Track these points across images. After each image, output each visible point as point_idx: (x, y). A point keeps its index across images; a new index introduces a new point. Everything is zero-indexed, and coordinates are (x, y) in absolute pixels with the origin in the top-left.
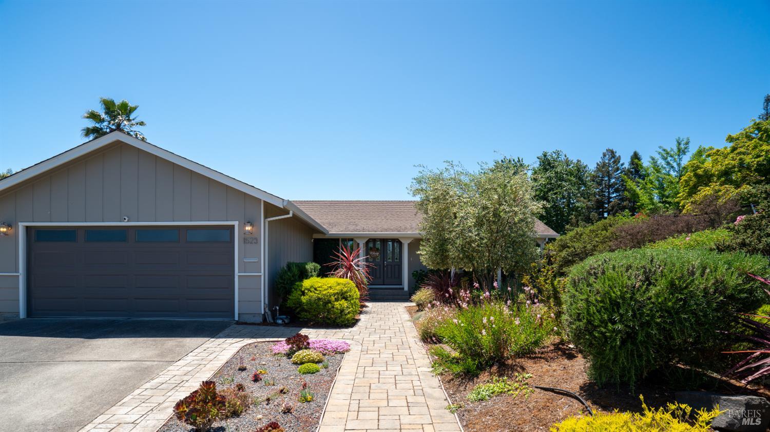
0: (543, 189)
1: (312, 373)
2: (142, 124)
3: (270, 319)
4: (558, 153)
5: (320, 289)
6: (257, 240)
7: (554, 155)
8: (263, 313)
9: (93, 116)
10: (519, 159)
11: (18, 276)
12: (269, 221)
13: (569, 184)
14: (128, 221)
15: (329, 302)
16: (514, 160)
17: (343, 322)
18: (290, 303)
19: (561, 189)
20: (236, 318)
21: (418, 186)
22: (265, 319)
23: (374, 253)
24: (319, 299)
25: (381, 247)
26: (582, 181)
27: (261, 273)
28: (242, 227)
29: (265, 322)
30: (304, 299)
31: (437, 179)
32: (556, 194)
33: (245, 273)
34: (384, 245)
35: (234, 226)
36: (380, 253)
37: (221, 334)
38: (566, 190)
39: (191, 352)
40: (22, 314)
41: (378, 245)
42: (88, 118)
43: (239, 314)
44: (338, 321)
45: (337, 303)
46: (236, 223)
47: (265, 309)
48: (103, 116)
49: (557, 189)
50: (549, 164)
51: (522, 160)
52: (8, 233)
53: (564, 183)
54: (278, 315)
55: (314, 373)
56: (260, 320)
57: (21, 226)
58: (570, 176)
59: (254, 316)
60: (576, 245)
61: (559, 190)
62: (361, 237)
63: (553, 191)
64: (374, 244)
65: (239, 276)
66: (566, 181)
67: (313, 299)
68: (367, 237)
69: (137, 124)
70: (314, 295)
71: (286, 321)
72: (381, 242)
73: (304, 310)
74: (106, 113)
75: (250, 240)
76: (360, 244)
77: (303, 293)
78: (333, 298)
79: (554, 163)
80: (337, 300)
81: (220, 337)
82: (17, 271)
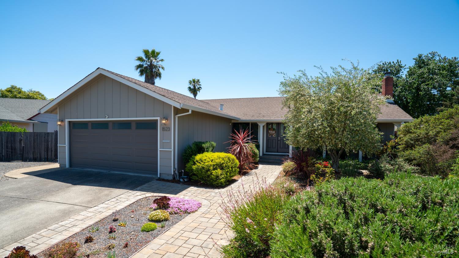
0: (415, 82)
1: (148, 232)
2: (162, 60)
3: (178, 178)
4: (433, 54)
5: (205, 161)
6: (169, 129)
7: (429, 55)
8: (173, 174)
9: (140, 59)
10: (398, 61)
11: (65, 146)
12: (178, 117)
13: (440, 77)
14: (108, 118)
15: (209, 170)
16: (393, 62)
17: (217, 184)
18: (187, 170)
19: (433, 81)
20: (159, 176)
21: (284, 89)
22: (174, 178)
23: (272, 132)
24: (203, 168)
25: (276, 128)
26: (454, 74)
27: (171, 149)
28: (161, 120)
29: (174, 180)
30: (194, 167)
31: (295, 83)
32: (427, 85)
33: (163, 149)
34: (278, 126)
35: (158, 120)
36: (276, 132)
37: (139, 188)
38: (437, 81)
39: (108, 200)
40: (67, 166)
41: (275, 126)
42: (137, 60)
43: (160, 174)
44: (214, 183)
45: (214, 171)
46: (158, 118)
47: (174, 172)
48: (144, 58)
49: (428, 81)
50: (424, 63)
51: (400, 61)
52: (61, 125)
53: (435, 76)
54: (183, 175)
55: (149, 231)
56: (171, 178)
57: (67, 121)
58: (443, 71)
59: (168, 175)
60: (418, 131)
61: (430, 82)
62: (261, 122)
63: (425, 82)
64: (272, 126)
65: (160, 150)
66: (437, 75)
67: (200, 168)
68: (265, 122)
69: (160, 61)
70: (200, 165)
71: (186, 180)
72: (276, 125)
73: (194, 175)
74: (146, 57)
75: (166, 129)
76: (261, 126)
77: (194, 164)
78: (211, 168)
79: (427, 62)
80: (214, 169)
81: (136, 190)
82: (65, 144)
